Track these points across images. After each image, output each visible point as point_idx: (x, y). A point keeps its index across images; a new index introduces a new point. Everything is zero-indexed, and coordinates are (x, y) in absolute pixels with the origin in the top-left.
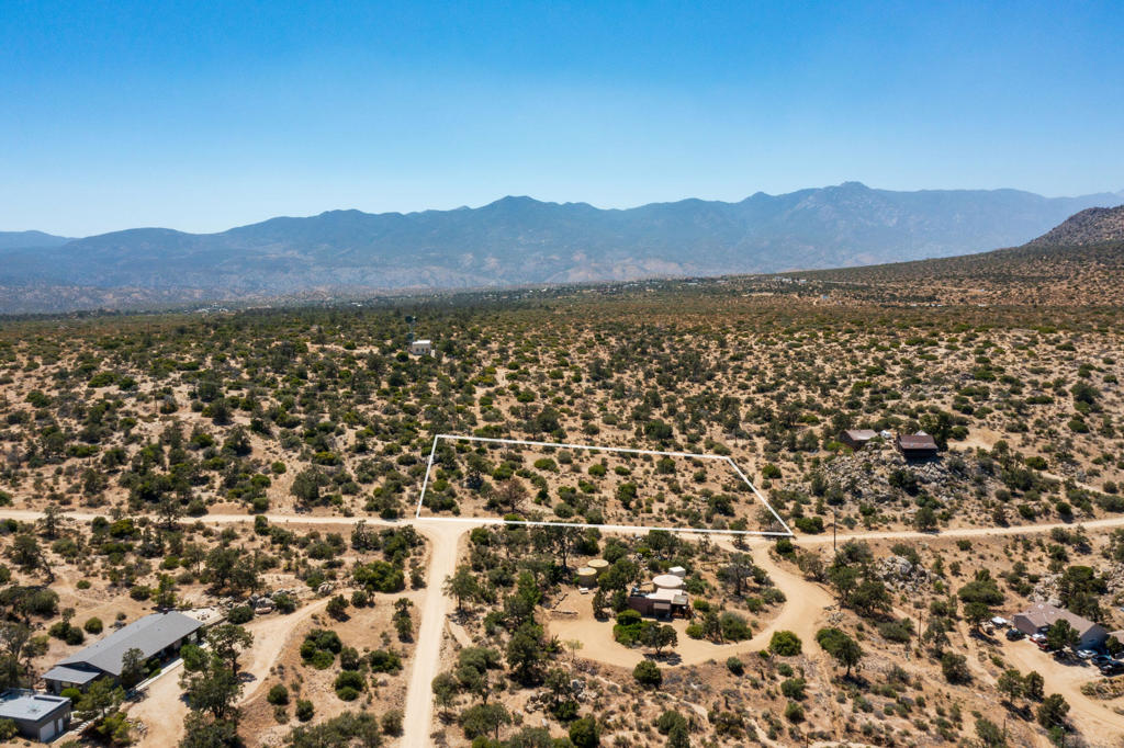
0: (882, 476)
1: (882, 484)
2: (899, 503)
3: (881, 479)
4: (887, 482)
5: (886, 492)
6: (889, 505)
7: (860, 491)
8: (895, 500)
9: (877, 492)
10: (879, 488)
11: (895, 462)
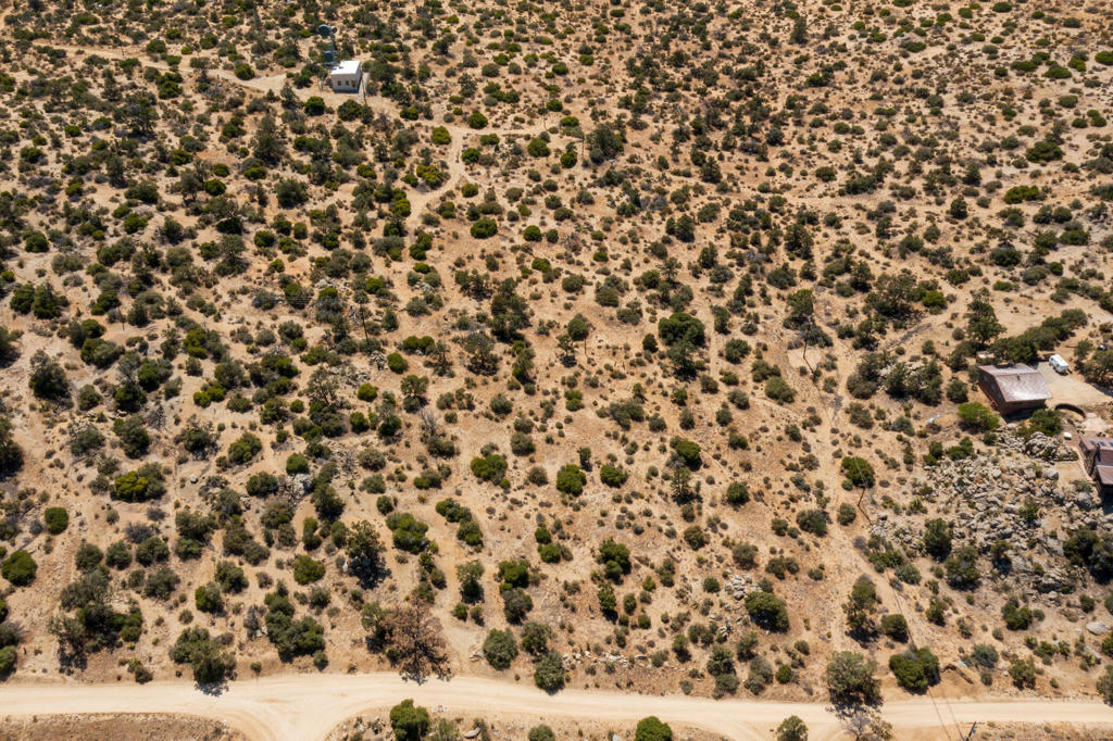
0: (1054, 536)
1: (1051, 551)
2: (1075, 598)
3: (1051, 543)
4: (1060, 549)
5: (1055, 573)
6: (1057, 602)
7: (1008, 561)
8: (1068, 590)
9: (1039, 571)
10: (1041, 560)
11: (1082, 505)
